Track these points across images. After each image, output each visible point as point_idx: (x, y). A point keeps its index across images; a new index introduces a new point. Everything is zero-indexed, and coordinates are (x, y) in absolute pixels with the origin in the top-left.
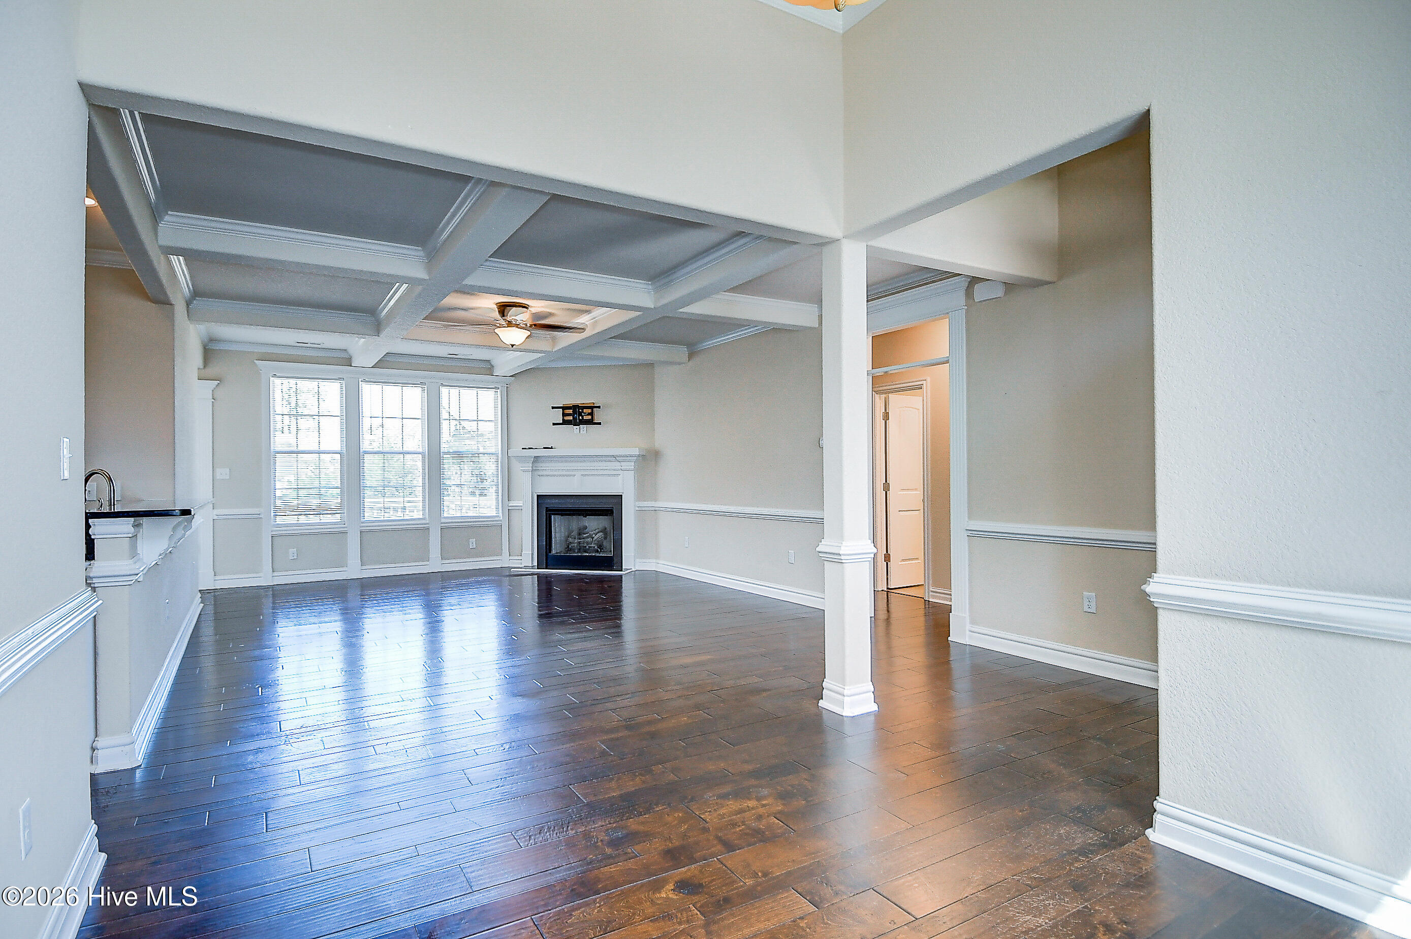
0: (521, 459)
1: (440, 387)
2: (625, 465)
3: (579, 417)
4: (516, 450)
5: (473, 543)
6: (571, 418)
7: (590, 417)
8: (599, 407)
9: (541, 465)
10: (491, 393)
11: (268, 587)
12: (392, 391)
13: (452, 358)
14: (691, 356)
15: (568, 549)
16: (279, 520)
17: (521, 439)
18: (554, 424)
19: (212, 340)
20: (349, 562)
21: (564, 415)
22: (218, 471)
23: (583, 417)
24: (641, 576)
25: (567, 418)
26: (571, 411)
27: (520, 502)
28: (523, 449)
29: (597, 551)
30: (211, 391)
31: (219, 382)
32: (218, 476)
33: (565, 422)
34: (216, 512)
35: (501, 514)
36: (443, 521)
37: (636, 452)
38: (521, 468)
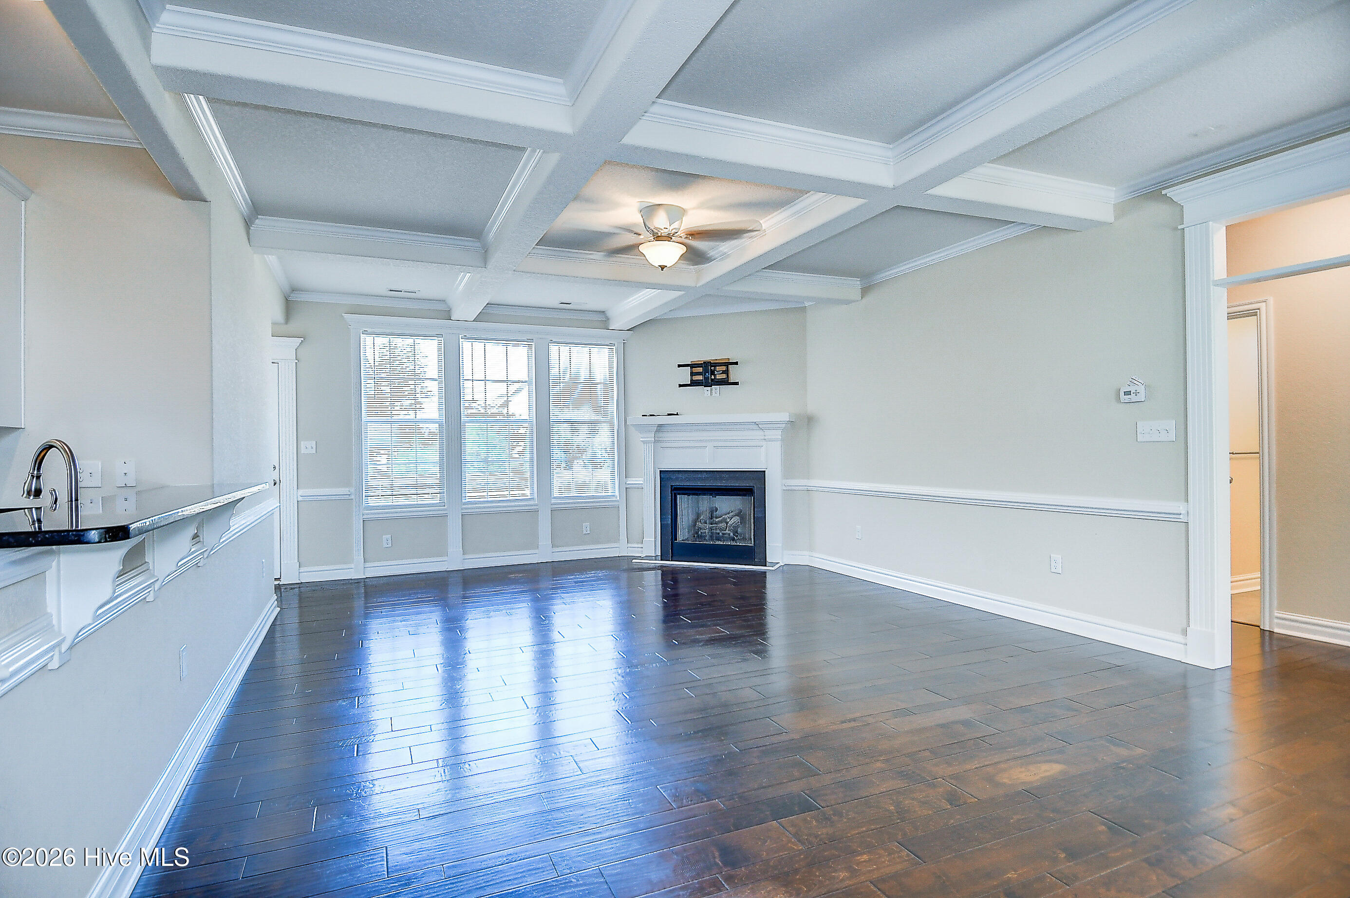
0: (640, 427)
1: (550, 344)
2: (770, 434)
3: (711, 377)
4: (635, 417)
5: (586, 527)
6: (700, 378)
7: (724, 376)
8: (736, 363)
9: (667, 436)
10: (605, 351)
11: (357, 582)
12: (495, 351)
13: (565, 308)
14: (865, 291)
15: (697, 535)
16: (372, 502)
17: (639, 407)
18: (680, 386)
19: (294, 290)
20: (450, 550)
21: (692, 374)
22: (303, 444)
23: (715, 375)
24: (791, 571)
25: (696, 378)
26: (700, 370)
27: (640, 479)
28: (643, 416)
29: (733, 539)
30: (295, 350)
31: (302, 339)
32: (303, 451)
33: (694, 383)
34: (301, 492)
35: (617, 493)
36: (553, 501)
37: (785, 417)
38: (641, 439)
